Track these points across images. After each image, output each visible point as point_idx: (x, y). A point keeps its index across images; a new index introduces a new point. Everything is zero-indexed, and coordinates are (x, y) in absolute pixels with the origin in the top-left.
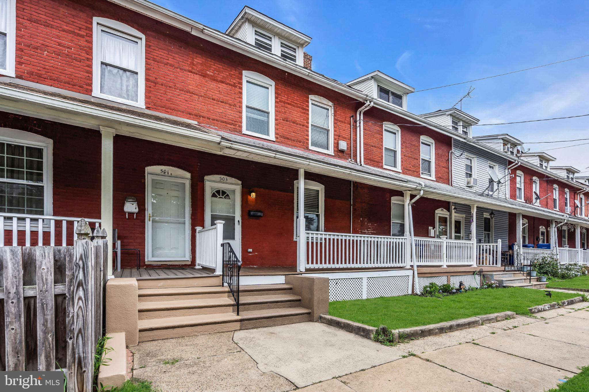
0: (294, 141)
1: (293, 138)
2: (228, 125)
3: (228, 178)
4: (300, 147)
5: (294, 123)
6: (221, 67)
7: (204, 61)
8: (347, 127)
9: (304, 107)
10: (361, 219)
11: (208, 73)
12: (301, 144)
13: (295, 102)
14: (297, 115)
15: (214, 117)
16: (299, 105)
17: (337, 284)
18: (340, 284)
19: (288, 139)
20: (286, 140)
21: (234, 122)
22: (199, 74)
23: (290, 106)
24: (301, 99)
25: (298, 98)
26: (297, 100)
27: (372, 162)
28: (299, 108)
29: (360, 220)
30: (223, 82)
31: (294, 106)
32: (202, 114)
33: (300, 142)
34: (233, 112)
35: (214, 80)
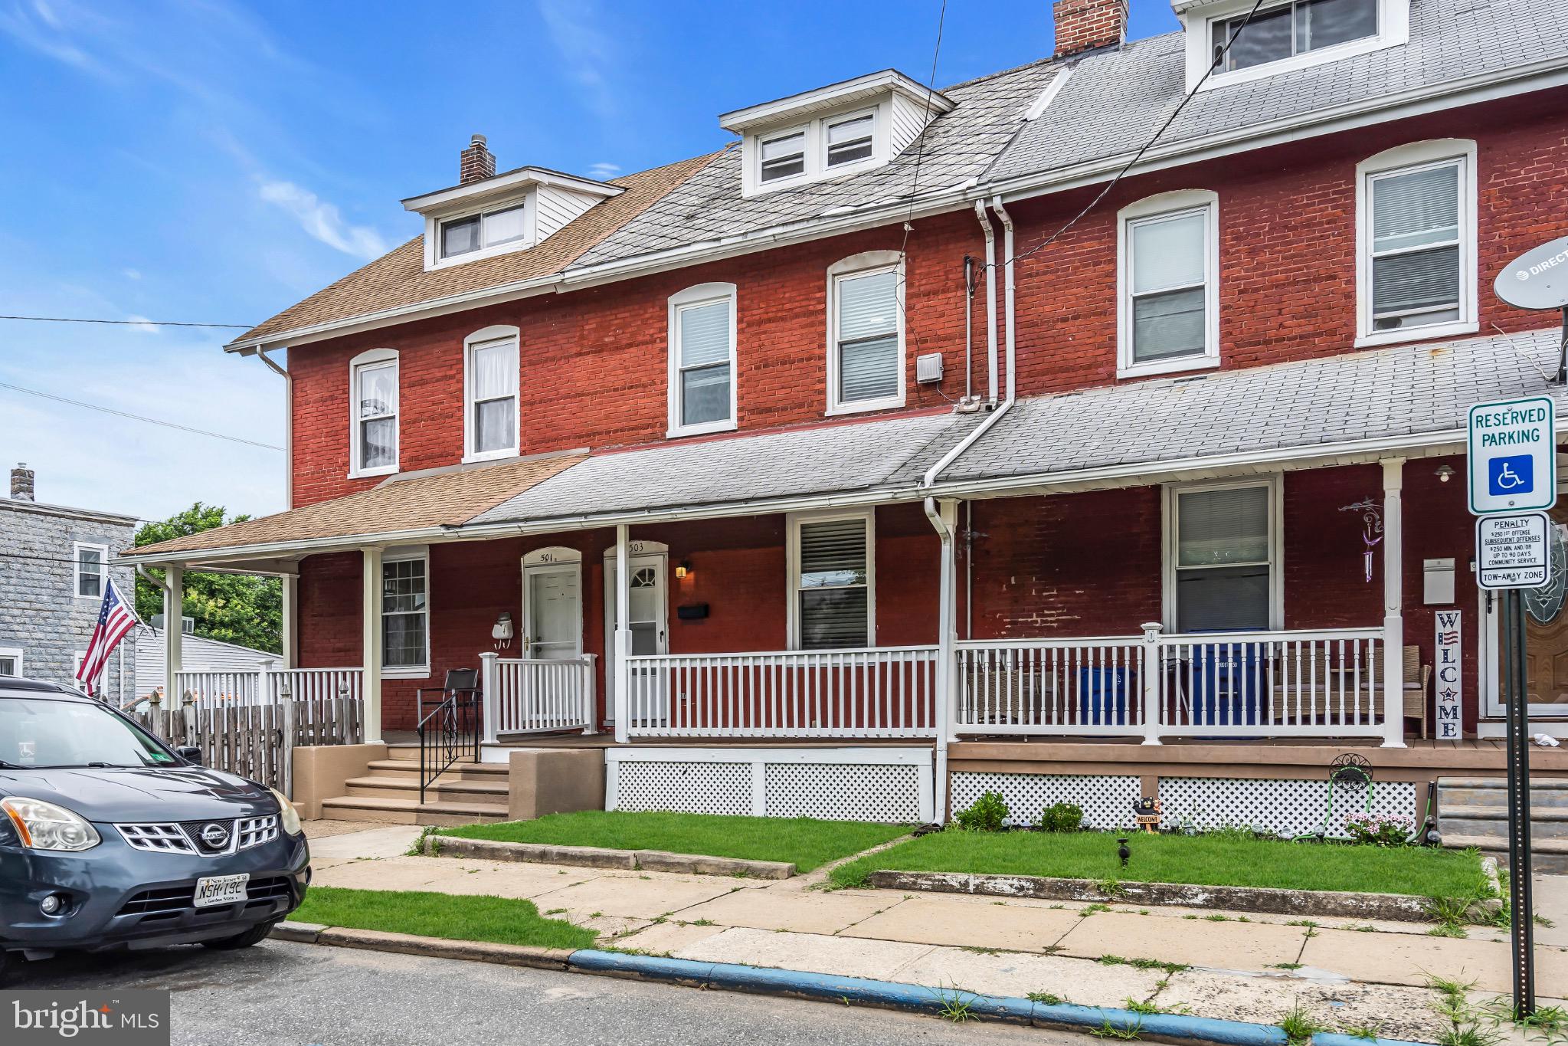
0: (784, 409)
1: (780, 405)
2: (642, 432)
3: (644, 543)
4: (799, 420)
5: (784, 363)
6: (627, 314)
7: (599, 320)
8: (952, 300)
9: (811, 308)
10: (1013, 579)
11: (606, 340)
12: (805, 409)
13: (788, 306)
14: (792, 338)
15: (619, 425)
16: (797, 310)
17: (686, 775)
18: (692, 775)
19: (768, 410)
20: (764, 415)
21: (651, 421)
22: (592, 352)
23: (774, 325)
24: (803, 292)
25: (794, 294)
26: (791, 300)
27: (1060, 375)
28: (797, 316)
29: (1009, 586)
30: (630, 345)
31: (783, 319)
32: (598, 428)
33: (801, 406)
34: (649, 400)
35: (617, 348)
